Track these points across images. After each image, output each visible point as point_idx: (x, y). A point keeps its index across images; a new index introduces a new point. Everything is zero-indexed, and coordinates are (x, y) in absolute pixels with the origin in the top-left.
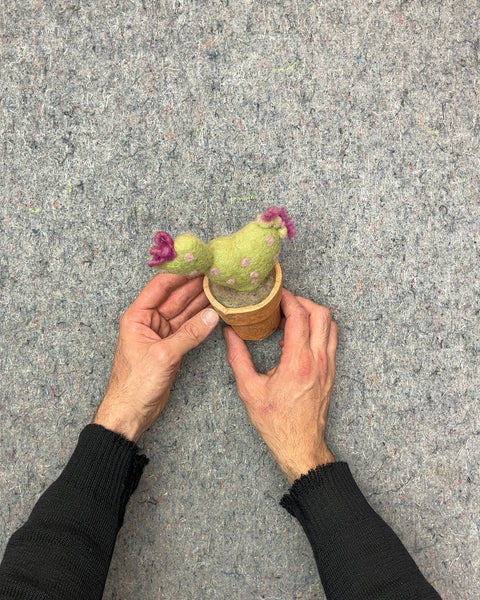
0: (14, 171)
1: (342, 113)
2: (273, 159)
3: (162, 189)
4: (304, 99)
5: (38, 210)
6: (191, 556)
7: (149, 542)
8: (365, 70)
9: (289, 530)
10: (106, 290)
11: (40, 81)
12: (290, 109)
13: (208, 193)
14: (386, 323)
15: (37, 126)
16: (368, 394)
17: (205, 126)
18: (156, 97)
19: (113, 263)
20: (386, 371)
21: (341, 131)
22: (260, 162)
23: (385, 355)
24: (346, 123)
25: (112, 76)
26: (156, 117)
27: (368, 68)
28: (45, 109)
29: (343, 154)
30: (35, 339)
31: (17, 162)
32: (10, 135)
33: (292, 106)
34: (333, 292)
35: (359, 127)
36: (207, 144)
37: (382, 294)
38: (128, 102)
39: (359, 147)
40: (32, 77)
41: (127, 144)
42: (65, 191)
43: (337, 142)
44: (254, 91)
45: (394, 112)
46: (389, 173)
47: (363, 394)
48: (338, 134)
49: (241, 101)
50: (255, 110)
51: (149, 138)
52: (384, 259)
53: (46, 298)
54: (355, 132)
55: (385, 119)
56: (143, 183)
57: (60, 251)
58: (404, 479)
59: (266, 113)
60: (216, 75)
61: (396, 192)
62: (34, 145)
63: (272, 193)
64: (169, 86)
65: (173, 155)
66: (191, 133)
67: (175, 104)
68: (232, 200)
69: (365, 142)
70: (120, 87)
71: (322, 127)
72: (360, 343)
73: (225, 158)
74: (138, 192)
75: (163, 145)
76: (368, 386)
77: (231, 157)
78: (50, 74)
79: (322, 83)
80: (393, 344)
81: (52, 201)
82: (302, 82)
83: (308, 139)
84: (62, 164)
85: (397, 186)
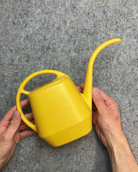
0: (7, 31)
1: (117, 17)
2: (92, 31)
3: (54, 39)
4: (104, 12)
5: (13, 44)
6: (53, 168)
7: (38, 161)
8: (126, 3)
9: (90, 163)
10: (32, 71)
11: (19, 4)
12: (99, 15)
13: (69, 41)
14: (130, 89)
15: (16, 17)
16: (122, 114)
17: (70, 19)
18: (55, 10)
19: (35, 62)
20: (129, 106)
21: (116, 23)
22: (88, 32)
23: (130, 100)
24: (118, 20)
25: (42, 3)
26: (54, 16)
27: (127, 3)
28: (19, 12)
29: (117, 30)
30: (7, 85)
31: (8, 29)
32: (7, 20)
33: (100, 14)
34: (111, 77)
35: (123, 22)
36: (70, 25)
37: (129, 78)
38: (45, 11)
39: (123, 28)
40: (16, 3)
41: (44, 24)
42: (22, 38)
43: (115, 26)
44: (87, 9)
45: (135, 17)
46: (133, 37)
47: (121, 114)
48: (115, 24)
49: (83, 12)
50: (88, 15)
51: (51, 23)
52: (130, 66)
53: (12, 72)
54: (121, 23)
55: (132, 19)
56: (48, 37)
57: (18, 57)
58: (135, 147)
59: (91, 16)
60: (75, 4)
61: (135, 44)
62: (14, 23)
63: (91, 42)
64: (60, 7)
65: (58, 29)
66: (65, 21)
67: (61, 12)
68: (77, 43)
69: (125, 27)
70: (44, 7)
71: (110, 21)
72: (120, 95)
73: (76, 30)
74: (45, 40)
75: (56, 25)
76: (122, 111)
77: (78, 29)
78: (22, 2)
79: (111, 7)
80: (133, 97)
81: (18, 41)
82: (104, 7)
83: (105, 25)
84: (22, 30)
85: (136, 41)
